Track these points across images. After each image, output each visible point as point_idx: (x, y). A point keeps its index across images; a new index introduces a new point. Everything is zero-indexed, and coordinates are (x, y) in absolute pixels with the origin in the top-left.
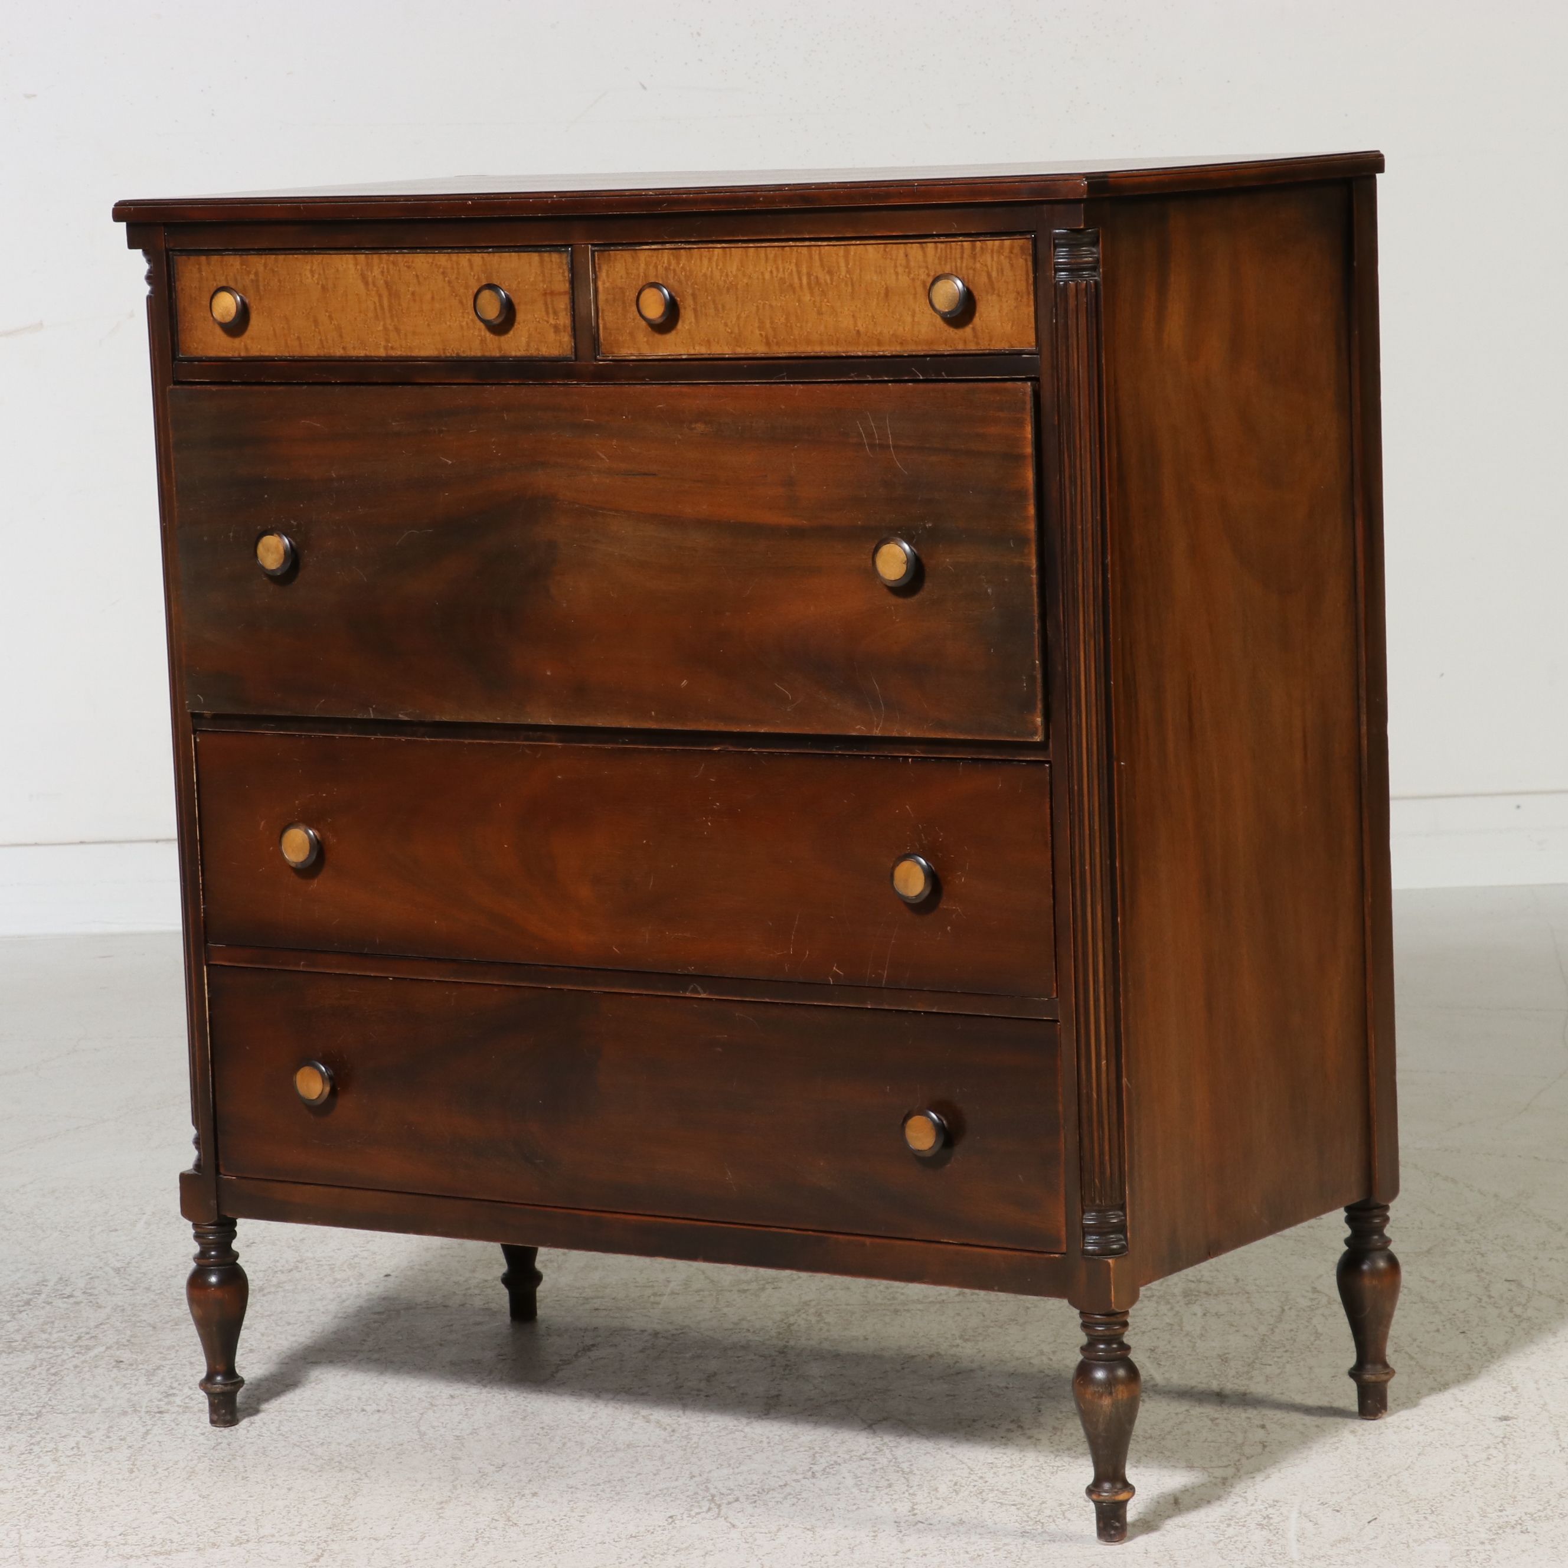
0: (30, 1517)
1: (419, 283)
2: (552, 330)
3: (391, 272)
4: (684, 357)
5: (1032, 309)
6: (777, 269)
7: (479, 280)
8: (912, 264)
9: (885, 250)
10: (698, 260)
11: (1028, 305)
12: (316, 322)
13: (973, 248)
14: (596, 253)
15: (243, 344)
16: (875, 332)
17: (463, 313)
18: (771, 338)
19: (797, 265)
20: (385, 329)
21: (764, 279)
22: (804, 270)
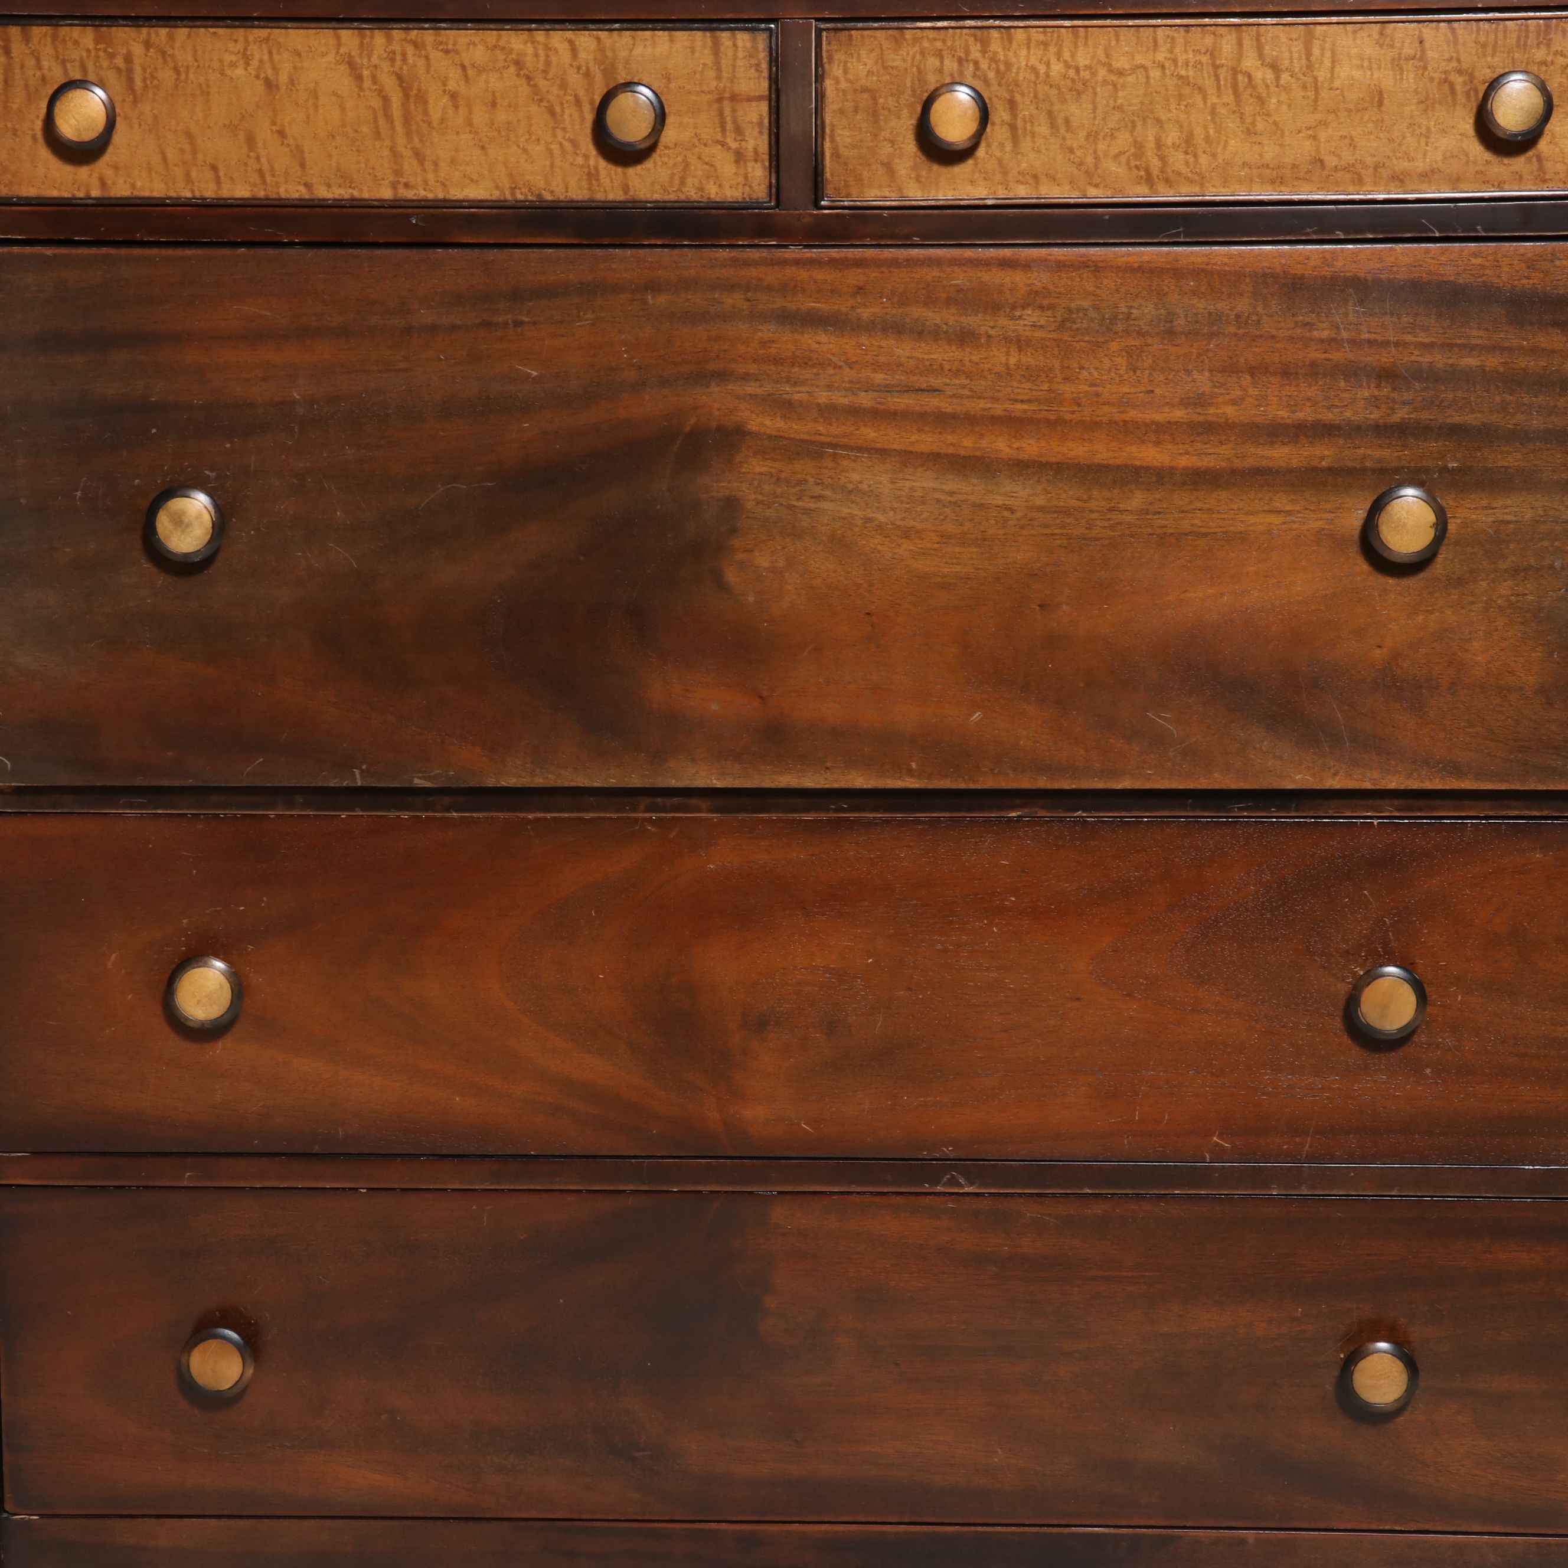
1: (467, 78)
2: (731, 159)
3: (411, 60)
4: (989, 202)
8: (1430, 54)
9: (1381, 34)
10: (1023, 45)
12: (251, 141)
14: (824, 34)
15: (95, 175)
16: (1350, 160)
19: (1213, 55)
20: (395, 153)
22: (1226, 63)
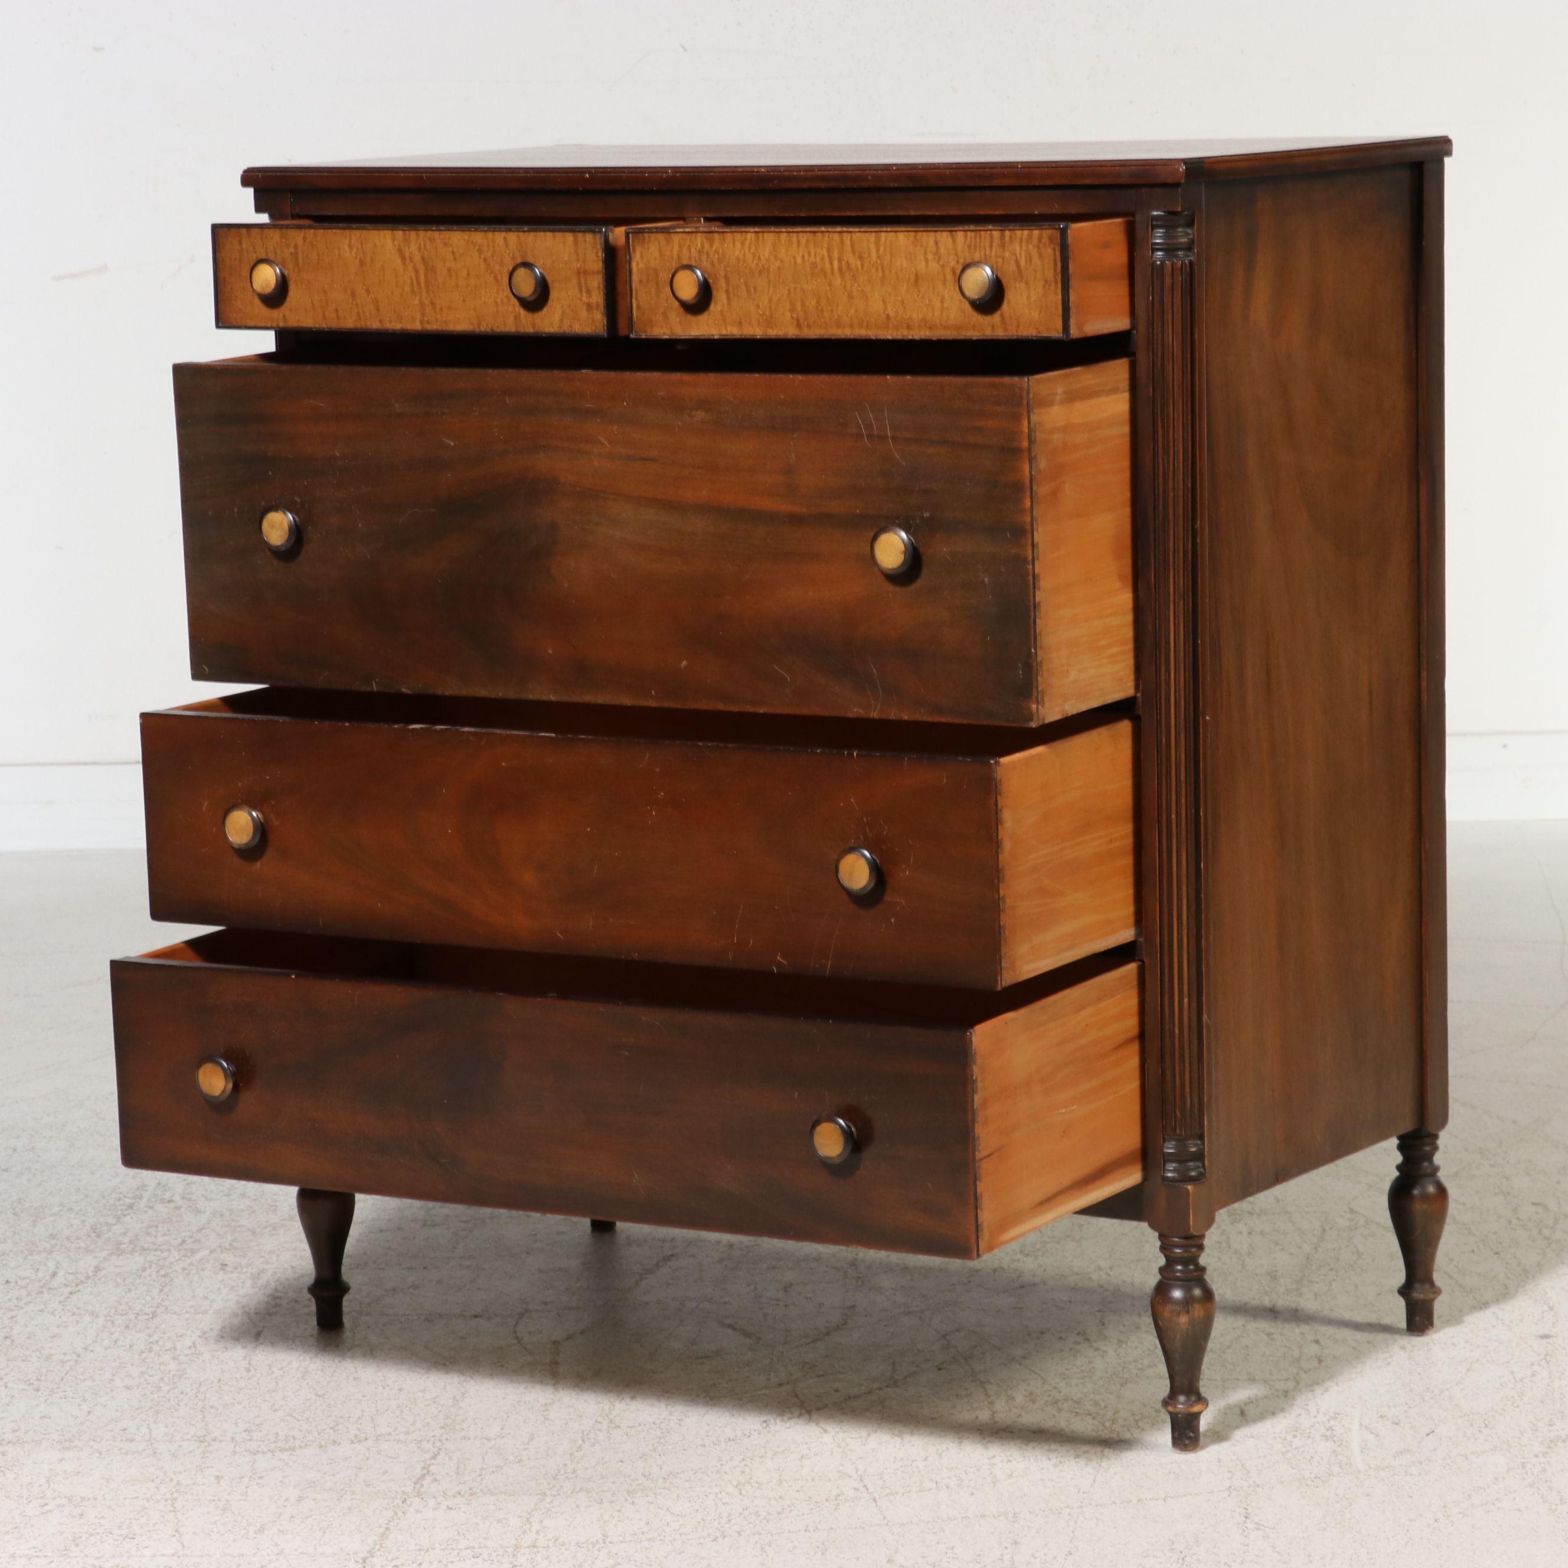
0: (157, 1412)
1: (455, 259)
2: (585, 308)
3: (428, 248)
4: (717, 338)
5: (1060, 297)
6: (809, 254)
7: (514, 258)
8: (942, 250)
9: (915, 237)
10: (731, 244)
11: (1056, 293)
12: (353, 295)
13: (1003, 237)
14: (631, 235)
15: (281, 315)
16: (905, 316)
17: (498, 290)
18: (802, 321)
19: (828, 250)
20: (422, 303)
21: (795, 263)
22: (836, 255)
